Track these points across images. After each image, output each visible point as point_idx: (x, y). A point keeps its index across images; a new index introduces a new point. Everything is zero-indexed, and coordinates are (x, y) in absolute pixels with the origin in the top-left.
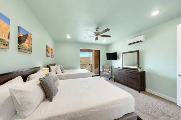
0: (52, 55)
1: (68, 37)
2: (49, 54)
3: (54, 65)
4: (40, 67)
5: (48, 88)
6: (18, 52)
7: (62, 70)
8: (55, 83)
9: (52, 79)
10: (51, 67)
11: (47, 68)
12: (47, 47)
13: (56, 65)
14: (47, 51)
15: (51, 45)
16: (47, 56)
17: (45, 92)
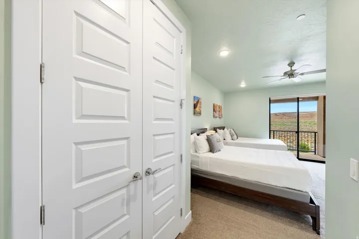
0: (220, 114)
1: (243, 85)
2: (217, 115)
3: (223, 128)
4: (207, 129)
5: (212, 143)
6: (193, 116)
7: (232, 137)
8: (218, 144)
9: (215, 140)
10: (218, 130)
11: (214, 130)
12: (214, 106)
13: (226, 129)
14: (214, 110)
15: (218, 102)
16: (214, 116)
17: (210, 146)
